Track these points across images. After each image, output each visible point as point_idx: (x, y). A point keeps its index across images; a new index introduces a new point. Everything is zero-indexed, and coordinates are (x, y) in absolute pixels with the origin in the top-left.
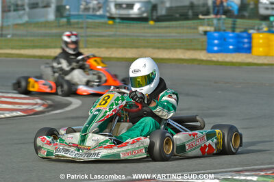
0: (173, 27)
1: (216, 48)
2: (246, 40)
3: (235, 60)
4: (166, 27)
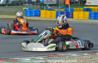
0: (14, 8)
1: (28, 15)
2: (38, 12)
3: (35, 19)
4: (11, 8)
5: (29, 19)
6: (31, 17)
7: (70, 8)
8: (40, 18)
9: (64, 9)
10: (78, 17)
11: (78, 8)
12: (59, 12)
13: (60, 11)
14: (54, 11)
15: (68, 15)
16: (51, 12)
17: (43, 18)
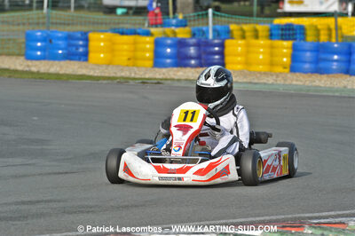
1: (39, 53)
2: (81, 43)
3: (62, 72)
5: (38, 73)
6: (51, 62)
7: (214, 24)
8: (87, 67)
9: (187, 29)
10: (247, 63)
11: (246, 23)
12: (169, 42)
13: (171, 39)
14: (148, 39)
15: (203, 56)
16: (135, 43)
17: (98, 65)
